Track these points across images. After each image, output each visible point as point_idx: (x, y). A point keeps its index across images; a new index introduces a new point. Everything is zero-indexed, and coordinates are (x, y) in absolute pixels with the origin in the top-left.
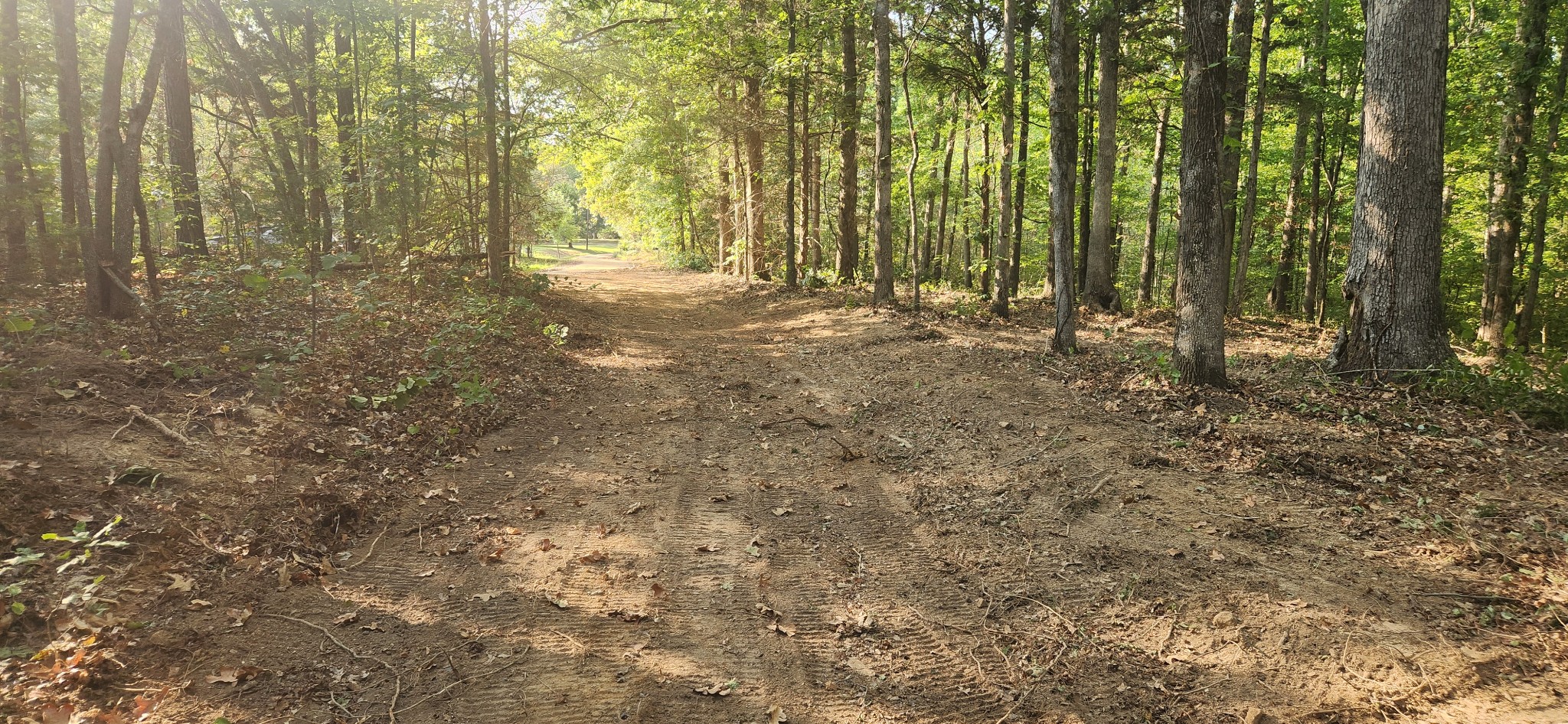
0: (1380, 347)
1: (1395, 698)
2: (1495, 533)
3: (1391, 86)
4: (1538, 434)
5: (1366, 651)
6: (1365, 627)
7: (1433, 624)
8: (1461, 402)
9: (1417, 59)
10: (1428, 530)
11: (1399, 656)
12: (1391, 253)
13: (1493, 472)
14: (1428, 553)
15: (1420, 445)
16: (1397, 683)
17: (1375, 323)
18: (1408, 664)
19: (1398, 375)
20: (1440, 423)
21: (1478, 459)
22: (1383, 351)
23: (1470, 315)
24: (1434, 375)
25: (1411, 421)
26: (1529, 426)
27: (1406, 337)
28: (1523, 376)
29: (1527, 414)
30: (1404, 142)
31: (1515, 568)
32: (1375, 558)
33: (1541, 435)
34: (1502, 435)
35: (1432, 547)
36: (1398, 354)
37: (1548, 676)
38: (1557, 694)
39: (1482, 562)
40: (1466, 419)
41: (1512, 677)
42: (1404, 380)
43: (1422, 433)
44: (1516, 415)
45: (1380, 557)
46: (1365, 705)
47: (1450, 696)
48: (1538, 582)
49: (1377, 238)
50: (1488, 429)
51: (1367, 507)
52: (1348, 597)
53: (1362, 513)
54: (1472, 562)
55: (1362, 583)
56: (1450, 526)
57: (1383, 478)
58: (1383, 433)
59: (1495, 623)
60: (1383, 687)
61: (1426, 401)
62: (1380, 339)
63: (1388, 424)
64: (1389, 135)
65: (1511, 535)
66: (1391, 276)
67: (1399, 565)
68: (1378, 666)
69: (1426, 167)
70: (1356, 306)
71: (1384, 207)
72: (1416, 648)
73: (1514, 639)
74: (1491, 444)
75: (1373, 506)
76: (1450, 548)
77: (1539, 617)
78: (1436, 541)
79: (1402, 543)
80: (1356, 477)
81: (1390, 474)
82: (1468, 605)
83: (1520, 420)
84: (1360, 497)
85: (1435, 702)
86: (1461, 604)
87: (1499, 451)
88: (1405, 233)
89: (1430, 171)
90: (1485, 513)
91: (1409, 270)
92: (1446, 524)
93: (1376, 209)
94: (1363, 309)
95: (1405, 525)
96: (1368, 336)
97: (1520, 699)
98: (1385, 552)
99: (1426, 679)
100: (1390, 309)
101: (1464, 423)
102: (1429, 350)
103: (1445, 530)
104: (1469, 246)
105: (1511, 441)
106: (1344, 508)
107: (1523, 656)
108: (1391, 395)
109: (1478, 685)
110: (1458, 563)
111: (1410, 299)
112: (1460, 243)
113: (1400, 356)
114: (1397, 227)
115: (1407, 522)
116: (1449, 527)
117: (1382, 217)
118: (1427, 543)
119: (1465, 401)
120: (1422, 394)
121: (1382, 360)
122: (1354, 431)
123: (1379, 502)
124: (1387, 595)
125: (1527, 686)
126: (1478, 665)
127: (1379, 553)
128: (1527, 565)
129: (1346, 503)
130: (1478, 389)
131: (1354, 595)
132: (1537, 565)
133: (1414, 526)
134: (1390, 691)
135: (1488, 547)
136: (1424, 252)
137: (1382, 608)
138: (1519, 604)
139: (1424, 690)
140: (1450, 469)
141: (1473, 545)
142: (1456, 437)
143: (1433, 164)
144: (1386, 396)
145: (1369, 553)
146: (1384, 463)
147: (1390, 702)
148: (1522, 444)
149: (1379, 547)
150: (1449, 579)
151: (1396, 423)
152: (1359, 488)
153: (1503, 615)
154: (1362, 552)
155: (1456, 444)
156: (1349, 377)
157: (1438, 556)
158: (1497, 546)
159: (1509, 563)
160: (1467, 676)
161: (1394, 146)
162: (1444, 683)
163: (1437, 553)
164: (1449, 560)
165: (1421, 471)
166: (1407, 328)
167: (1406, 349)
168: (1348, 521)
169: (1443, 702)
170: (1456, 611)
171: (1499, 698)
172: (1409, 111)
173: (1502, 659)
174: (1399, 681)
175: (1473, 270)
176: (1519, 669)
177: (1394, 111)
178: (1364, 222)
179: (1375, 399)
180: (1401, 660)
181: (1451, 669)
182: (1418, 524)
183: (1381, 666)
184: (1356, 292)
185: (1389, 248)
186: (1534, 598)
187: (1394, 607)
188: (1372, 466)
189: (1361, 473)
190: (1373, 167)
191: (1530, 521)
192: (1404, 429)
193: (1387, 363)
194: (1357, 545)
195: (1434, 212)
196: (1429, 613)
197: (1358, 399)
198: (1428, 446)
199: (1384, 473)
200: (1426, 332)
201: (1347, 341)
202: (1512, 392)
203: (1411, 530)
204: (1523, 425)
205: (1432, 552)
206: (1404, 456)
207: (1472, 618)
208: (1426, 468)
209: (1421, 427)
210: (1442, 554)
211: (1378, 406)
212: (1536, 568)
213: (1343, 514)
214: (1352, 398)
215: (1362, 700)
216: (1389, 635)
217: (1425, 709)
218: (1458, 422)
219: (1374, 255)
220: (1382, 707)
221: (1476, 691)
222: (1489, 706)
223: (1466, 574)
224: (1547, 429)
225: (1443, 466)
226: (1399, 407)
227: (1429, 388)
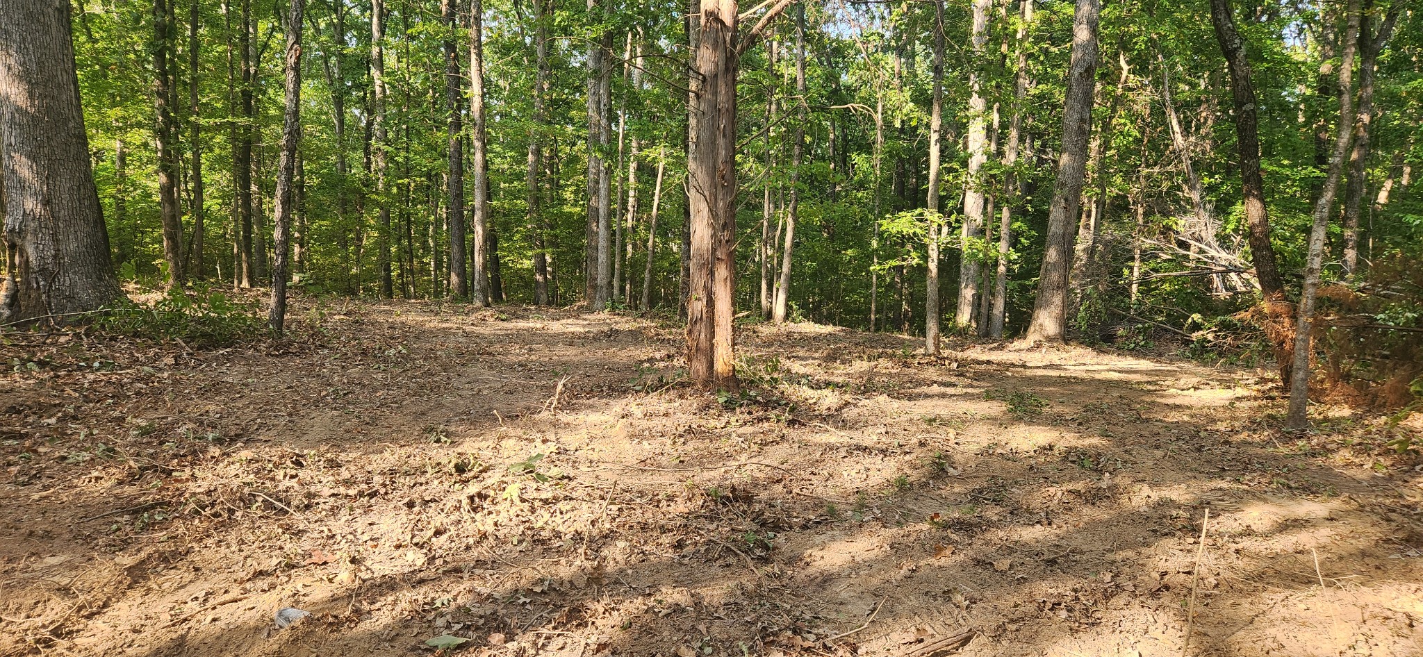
0: (52, 293)
1: (51, 627)
2: (152, 447)
3: (16, 37)
4: (199, 355)
5: (23, 594)
6: (24, 570)
7: (93, 545)
8: (133, 336)
9: (39, 14)
10: (92, 459)
11: (57, 586)
12: (47, 202)
13: (157, 395)
14: (93, 480)
15: (95, 381)
16: (54, 612)
17: (42, 271)
18: (65, 591)
19: (73, 319)
20: (114, 358)
21: (147, 384)
22: (55, 297)
23: (157, 257)
24: (107, 314)
25: (86, 360)
26: (192, 348)
27: (75, 281)
28: (182, 307)
29: (189, 339)
30: (40, 94)
31: (169, 473)
32: (41, 499)
33: (202, 355)
34: (170, 360)
35: (95, 474)
36: (70, 298)
37: (189, 558)
38: (197, 569)
39: (141, 476)
40: (138, 351)
41: (159, 569)
42: (78, 323)
43: (98, 370)
44: (180, 341)
45: (46, 497)
46: (21, 646)
47: (105, 605)
48: (187, 480)
49: (29, 187)
50: (157, 357)
51: (35, 452)
52: (9, 546)
53: (29, 458)
54: (132, 478)
55: (25, 529)
56: (113, 450)
57: (53, 420)
58: (58, 376)
59: (146, 527)
60: (39, 621)
61: (101, 339)
62: (51, 286)
63: (63, 366)
64: (23, 87)
65: (164, 447)
66: (52, 225)
67: (65, 499)
68: (35, 604)
69: (67, 120)
70: (21, 256)
71: (33, 157)
72: (74, 573)
73: (162, 535)
74: (160, 369)
75: (42, 450)
76: (113, 470)
77: (184, 510)
78: (100, 468)
79: (70, 477)
80: (24, 425)
81: (60, 414)
82: (126, 517)
83: (184, 345)
84: (27, 443)
85: (90, 616)
86: (119, 519)
87: (166, 375)
88: (57, 183)
89: (71, 125)
90: (145, 432)
91: (67, 218)
92: (108, 450)
93: (24, 159)
94: (28, 258)
95: (71, 460)
96: (38, 283)
97: (166, 585)
98: (52, 490)
99: (82, 598)
100: (55, 257)
101: (136, 355)
102: (100, 292)
103: (107, 456)
104: (147, 195)
105: (177, 364)
106: (11, 458)
107: (169, 547)
108: (67, 338)
109: (130, 587)
110: (120, 483)
111: (73, 245)
112: (139, 191)
113: (73, 300)
114: (49, 176)
115: (73, 456)
116: (111, 452)
117: (31, 166)
118: (92, 472)
119: (136, 335)
120: (97, 333)
121: (56, 306)
122: (26, 379)
123: (47, 444)
124: (49, 532)
125: (173, 571)
126: (130, 569)
127: (45, 493)
128: (178, 468)
129: (14, 452)
130: (146, 323)
131: (15, 541)
132: (186, 466)
133: (80, 459)
134: (46, 623)
135: (145, 461)
136: (79, 201)
137: (43, 546)
138: (169, 504)
139: (80, 609)
140: (118, 397)
141: (132, 463)
142: (129, 368)
143: (74, 118)
144: (62, 339)
145: (36, 497)
146: (55, 405)
147: (46, 633)
148: (186, 364)
149: (46, 488)
150: (111, 499)
151: (72, 364)
152: (27, 435)
153: (156, 517)
154: (28, 497)
155: (126, 375)
156: (25, 326)
157: (102, 481)
158: (153, 458)
159: (163, 471)
160: (120, 582)
161: (31, 96)
162: (100, 596)
163: (101, 478)
164: (113, 481)
165: (91, 405)
166: (75, 273)
167: (78, 293)
168: (14, 469)
169: (98, 613)
170: (114, 527)
171: (147, 593)
172: (40, 64)
173: (149, 556)
174: (57, 609)
175: (152, 217)
176: (166, 560)
177: (25, 63)
178: (13, 171)
179: (52, 344)
180: (59, 590)
181: (106, 580)
182: (86, 456)
183: (38, 602)
184: (19, 242)
185: (44, 198)
186: (181, 495)
187: (57, 541)
188: (43, 410)
189: (30, 420)
190: (13, 117)
191: (183, 430)
192: (80, 368)
193: (62, 308)
194: (23, 491)
195: (82, 163)
196: (89, 536)
197: (35, 346)
198: (101, 381)
199: (54, 415)
200: (94, 276)
201: (18, 291)
202: (174, 321)
203: (77, 464)
204: (187, 348)
205: (97, 479)
206: (77, 395)
207: (128, 528)
208: (97, 402)
209: (96, 364)
210: (106, 478)
211: (54, 350)
212: (186, 469)
213: (9, 464)
214: (28, 346)
215: (17, 642)
216: (49, 570)
217: (81, 626)
218: (131, 354)
219: (30, 204)
220: (38, 641)
221: (129, 592)
222: (139, 600)
223: (128, 490)
224: (207, 349)
225: (113, 397)
226: (76, 349)
227: (103, 326)
